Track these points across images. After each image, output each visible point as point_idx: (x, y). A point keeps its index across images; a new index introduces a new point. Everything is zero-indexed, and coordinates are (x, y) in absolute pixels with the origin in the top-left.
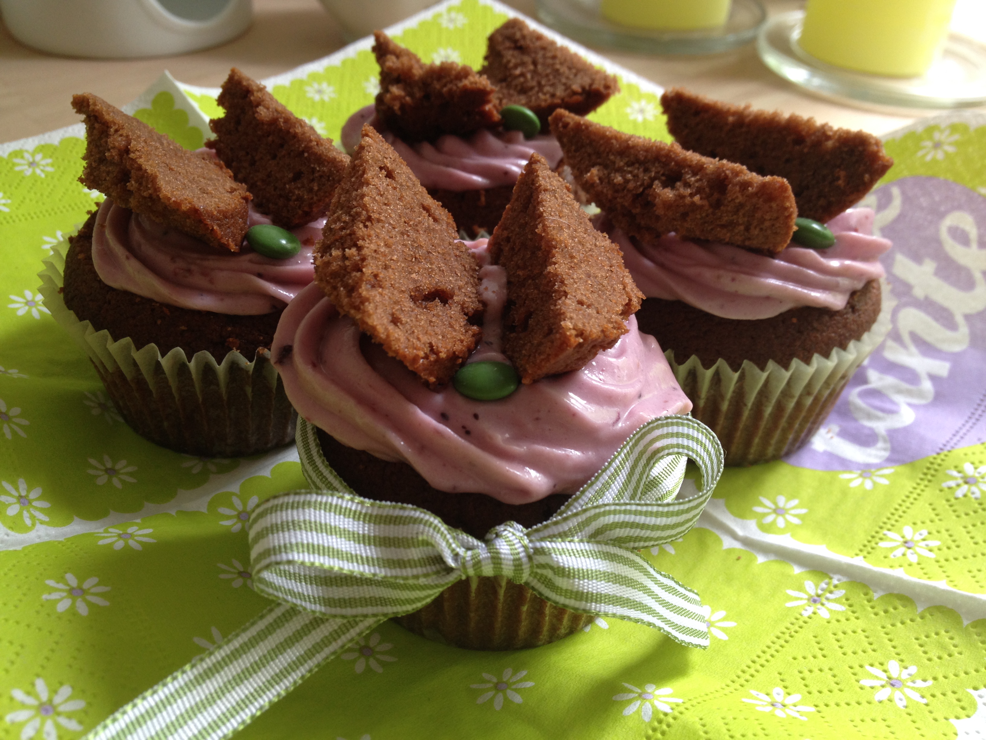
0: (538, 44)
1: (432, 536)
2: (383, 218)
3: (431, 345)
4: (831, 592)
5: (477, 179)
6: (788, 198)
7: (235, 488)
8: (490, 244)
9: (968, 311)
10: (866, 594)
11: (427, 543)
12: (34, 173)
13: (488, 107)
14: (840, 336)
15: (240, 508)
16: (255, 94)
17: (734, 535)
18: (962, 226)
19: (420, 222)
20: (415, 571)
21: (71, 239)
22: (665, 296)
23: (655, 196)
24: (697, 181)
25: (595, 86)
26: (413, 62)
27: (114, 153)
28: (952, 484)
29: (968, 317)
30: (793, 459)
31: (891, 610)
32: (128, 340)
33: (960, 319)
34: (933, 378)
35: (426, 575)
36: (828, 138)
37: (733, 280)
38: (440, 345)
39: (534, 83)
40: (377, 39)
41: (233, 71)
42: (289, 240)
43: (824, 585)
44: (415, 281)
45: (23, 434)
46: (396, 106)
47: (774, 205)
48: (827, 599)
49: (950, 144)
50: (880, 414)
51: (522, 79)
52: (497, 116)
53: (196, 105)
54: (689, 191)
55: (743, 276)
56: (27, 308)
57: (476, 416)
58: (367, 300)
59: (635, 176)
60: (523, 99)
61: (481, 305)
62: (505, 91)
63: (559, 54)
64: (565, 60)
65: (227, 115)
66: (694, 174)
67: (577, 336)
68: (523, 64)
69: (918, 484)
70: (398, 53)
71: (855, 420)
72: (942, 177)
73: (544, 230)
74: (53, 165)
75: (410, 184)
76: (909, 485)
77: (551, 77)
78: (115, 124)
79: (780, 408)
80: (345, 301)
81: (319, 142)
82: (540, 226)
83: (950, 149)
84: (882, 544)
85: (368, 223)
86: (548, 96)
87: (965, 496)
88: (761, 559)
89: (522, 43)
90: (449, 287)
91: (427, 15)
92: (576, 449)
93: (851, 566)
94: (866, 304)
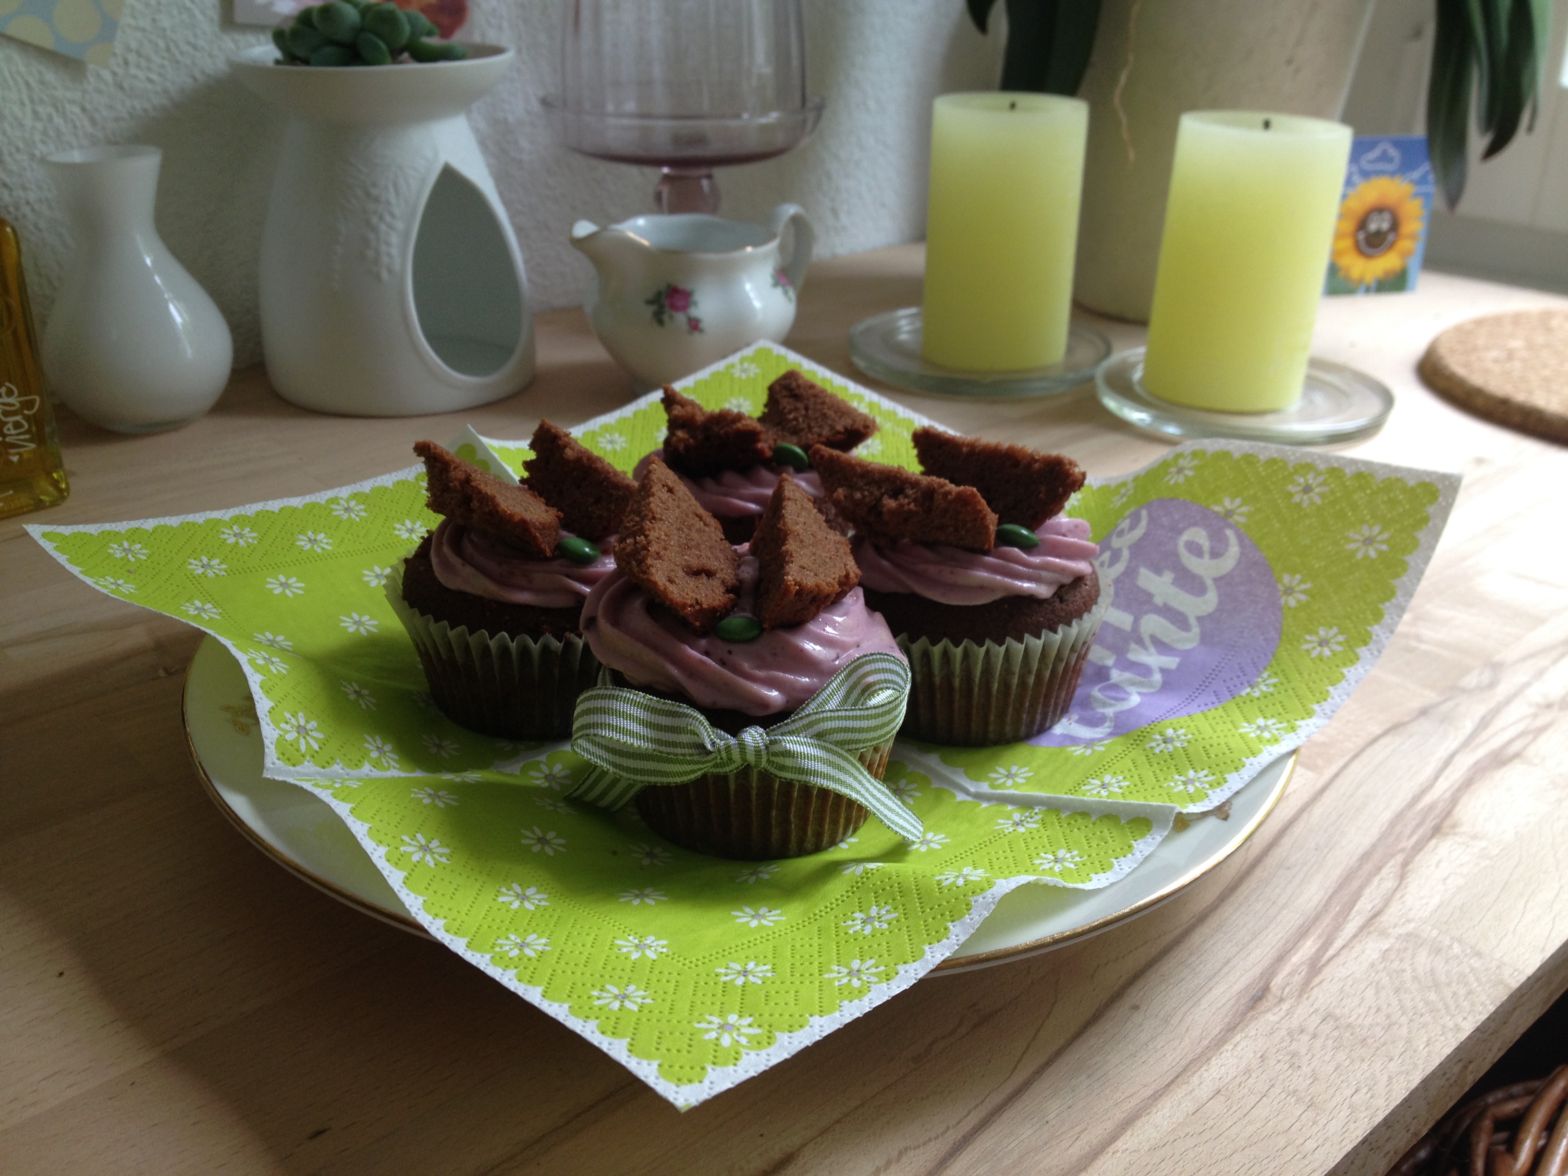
0: (810, 392)
1: (697, 727)
2: (664, 518)
3: (696, 599)
4: (1031, 818)
5: (752, 506)
6: (979, 502)
7: (543, 758)
8: (750, 546)
9: (1200, 614)
10: (1057, 815)
11: (695, 734)
12: (350, 517)
13: (760, 445)
14: (1049, 620)
15: (547, 772)
16: (563, 439)
17: (967, 792)
18: (1197, 540)
19: (693, 524)
20: (683, 751)
21: (406, 561)
22: (901, 590)
23: (884, 506)
24: (913, 493)
25: (856, 426)
26: (696, 410)
27: (457, 483)
28: (1154, 744)
29: (1200, 619)
30: (1033, 741)
31: (1073, 822)
32: (463, 628)
33: (1193, 621)
34: (1163, 671)
35: (691, 755)
36: (1036, 461)
37: (952, 573)
38: (703, 600)
39: (805, 426)
40: (666, 392)
41: (543, 421)
42: (591, 549)
43: (1027, 814)
44: (686, 560)
45: (374, 708)
46: (681, 447)
47: (969, 509)
48: (1027, 822)
49: (1190, 469)
50: (1113, 702)
51: (794, 423)
52: (769, 453)
53: (496, 455)
54: (907, 501)
55: (958, 569)
56: (355, 626)
57: (730, 652)
58: (652, 566)
59: (871, 493)
60: (795, 439)
61: (738, 583)
62: (780, 433)
63: (827, 400)
64: (833, 405)
65: (538, 455)
66: (913, 488)
67: (795, 585)
68: (796, 409)
69: (1128, 748)
70: (683, 403)
71: (1093, 709)
72: (1182, 499)
73: (784, 525)
74: (365, 511)
75: (686, 498)
76: (1120, 749)
77: (820, 420)
78: (454, 462)
79: (1006, 685)
80: (636, 569)
81: (616, 473)
82: (782, 522)
83: (1189, 473)
84: (1083, 788)
85: (653, 521)
86: (815, 436)
87: (1161, 751)
88: (984, 805)
89: (797, 391)
90: (714, 568)
91: (719, 366)
92: (805, 677)
93: (1049, 798)
94: (1075, 596)
